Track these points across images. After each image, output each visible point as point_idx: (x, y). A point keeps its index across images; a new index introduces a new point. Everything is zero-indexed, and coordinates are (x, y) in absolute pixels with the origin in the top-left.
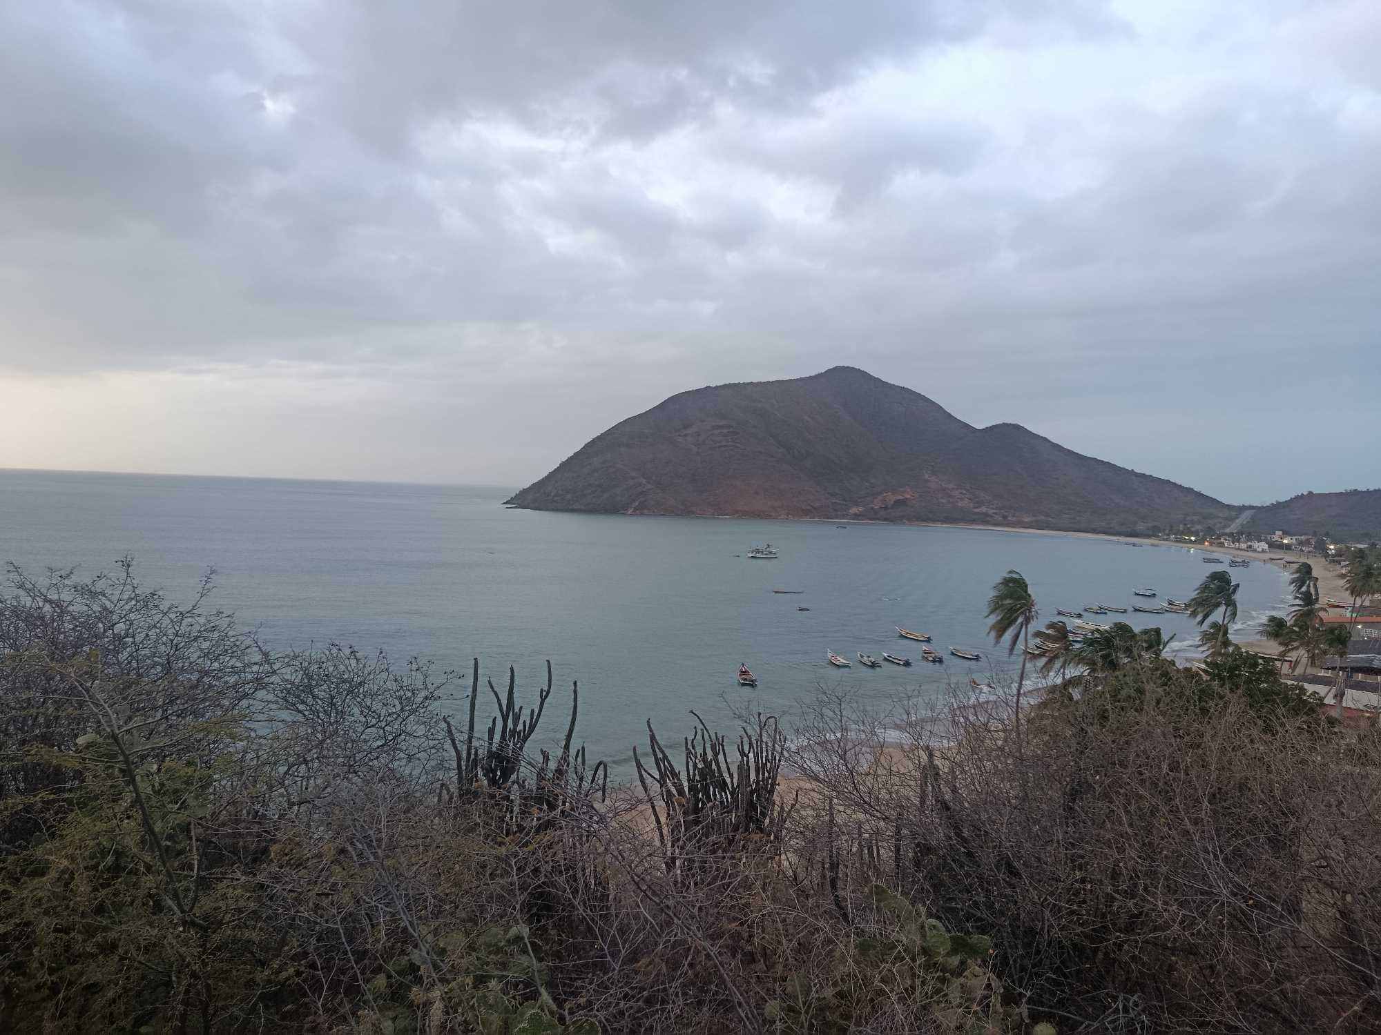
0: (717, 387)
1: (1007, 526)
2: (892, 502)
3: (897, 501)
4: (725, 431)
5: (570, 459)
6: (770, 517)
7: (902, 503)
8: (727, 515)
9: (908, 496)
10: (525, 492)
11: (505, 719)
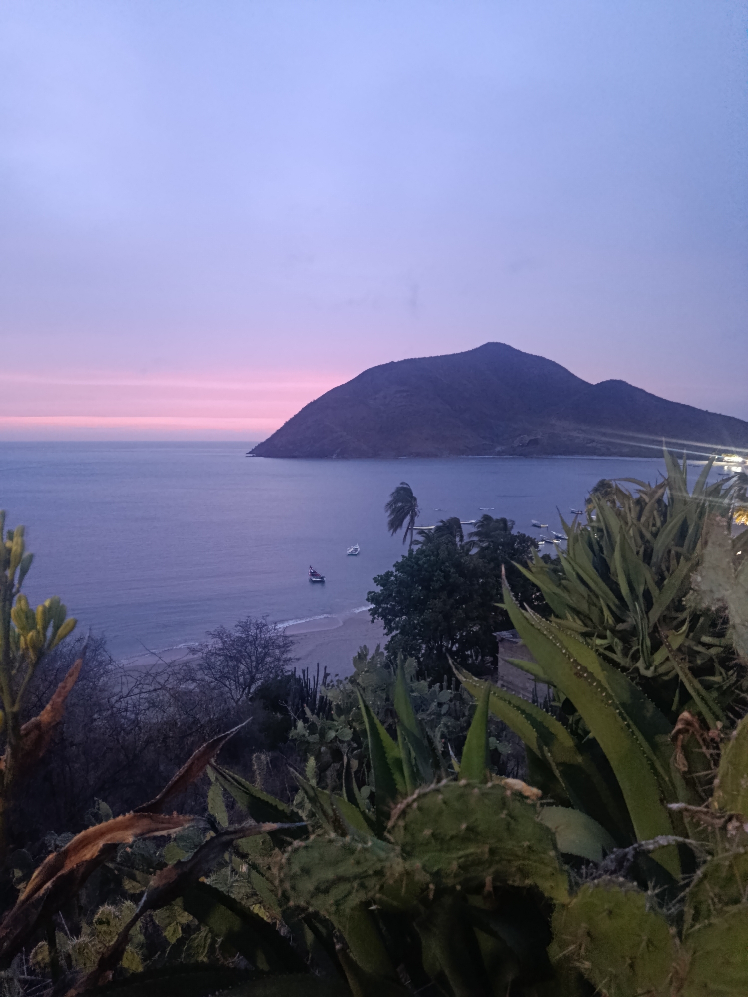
0: (399, 362)
1: (610, 455)
2: (527, 442)
3: (530, 441)
4: (405, 394)
5: (291, 420)
6: (436, 456)
7: (534, 442)
8: (405, 456)
9: (539, 437)
10: (262, 445)
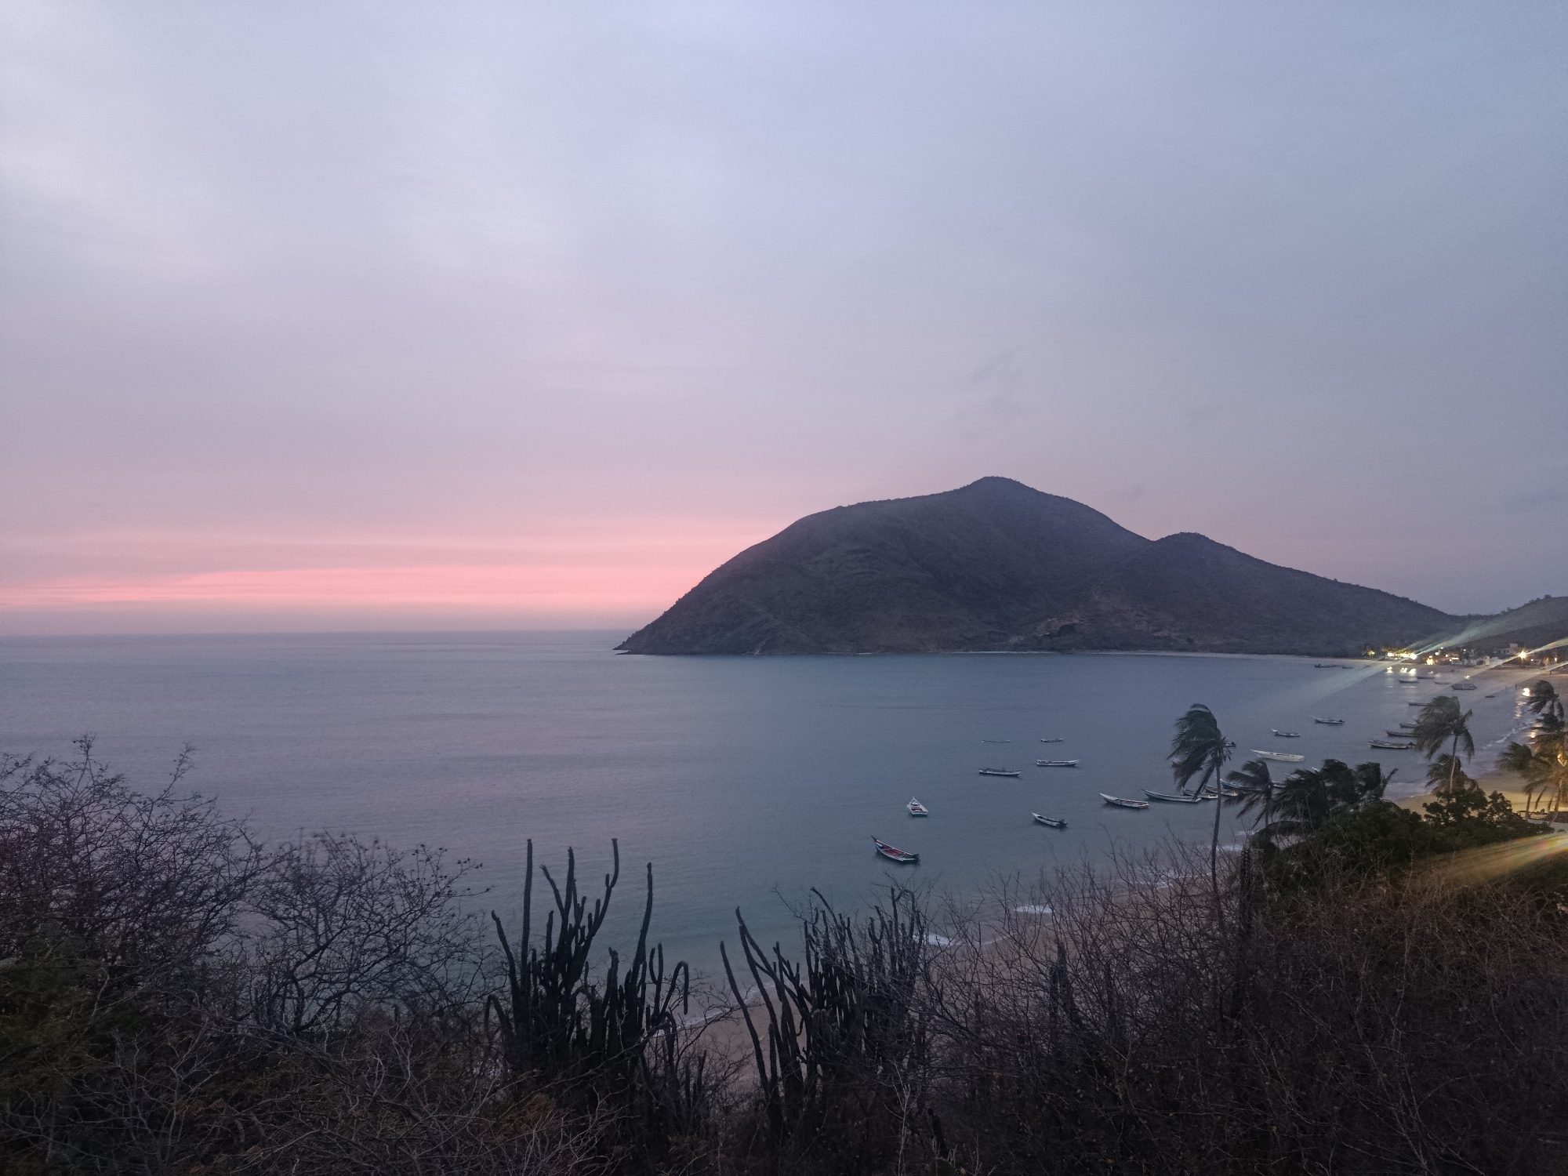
0: (850, 507)
2: (1058, 629)
4: (861, 556)
5: (688, 596)
6: (917, 651)
7: (1070, 629)
9: (1076, 621)
10: (638, 635)
11: (564, 913)
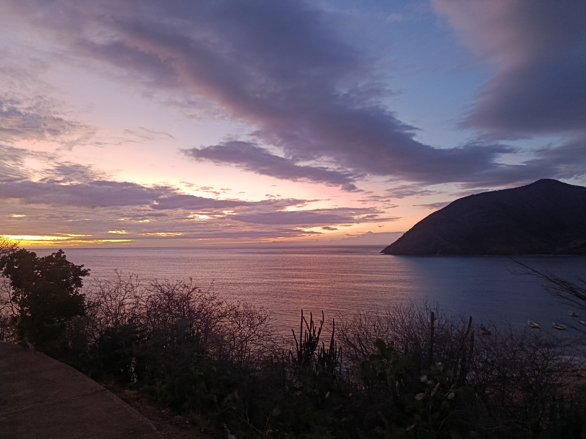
4: (483, 215)
8: (487, 254)
10: (388, 247)
11: (310, 331)
